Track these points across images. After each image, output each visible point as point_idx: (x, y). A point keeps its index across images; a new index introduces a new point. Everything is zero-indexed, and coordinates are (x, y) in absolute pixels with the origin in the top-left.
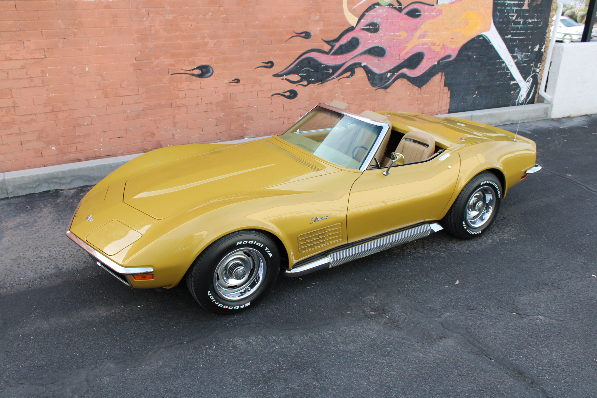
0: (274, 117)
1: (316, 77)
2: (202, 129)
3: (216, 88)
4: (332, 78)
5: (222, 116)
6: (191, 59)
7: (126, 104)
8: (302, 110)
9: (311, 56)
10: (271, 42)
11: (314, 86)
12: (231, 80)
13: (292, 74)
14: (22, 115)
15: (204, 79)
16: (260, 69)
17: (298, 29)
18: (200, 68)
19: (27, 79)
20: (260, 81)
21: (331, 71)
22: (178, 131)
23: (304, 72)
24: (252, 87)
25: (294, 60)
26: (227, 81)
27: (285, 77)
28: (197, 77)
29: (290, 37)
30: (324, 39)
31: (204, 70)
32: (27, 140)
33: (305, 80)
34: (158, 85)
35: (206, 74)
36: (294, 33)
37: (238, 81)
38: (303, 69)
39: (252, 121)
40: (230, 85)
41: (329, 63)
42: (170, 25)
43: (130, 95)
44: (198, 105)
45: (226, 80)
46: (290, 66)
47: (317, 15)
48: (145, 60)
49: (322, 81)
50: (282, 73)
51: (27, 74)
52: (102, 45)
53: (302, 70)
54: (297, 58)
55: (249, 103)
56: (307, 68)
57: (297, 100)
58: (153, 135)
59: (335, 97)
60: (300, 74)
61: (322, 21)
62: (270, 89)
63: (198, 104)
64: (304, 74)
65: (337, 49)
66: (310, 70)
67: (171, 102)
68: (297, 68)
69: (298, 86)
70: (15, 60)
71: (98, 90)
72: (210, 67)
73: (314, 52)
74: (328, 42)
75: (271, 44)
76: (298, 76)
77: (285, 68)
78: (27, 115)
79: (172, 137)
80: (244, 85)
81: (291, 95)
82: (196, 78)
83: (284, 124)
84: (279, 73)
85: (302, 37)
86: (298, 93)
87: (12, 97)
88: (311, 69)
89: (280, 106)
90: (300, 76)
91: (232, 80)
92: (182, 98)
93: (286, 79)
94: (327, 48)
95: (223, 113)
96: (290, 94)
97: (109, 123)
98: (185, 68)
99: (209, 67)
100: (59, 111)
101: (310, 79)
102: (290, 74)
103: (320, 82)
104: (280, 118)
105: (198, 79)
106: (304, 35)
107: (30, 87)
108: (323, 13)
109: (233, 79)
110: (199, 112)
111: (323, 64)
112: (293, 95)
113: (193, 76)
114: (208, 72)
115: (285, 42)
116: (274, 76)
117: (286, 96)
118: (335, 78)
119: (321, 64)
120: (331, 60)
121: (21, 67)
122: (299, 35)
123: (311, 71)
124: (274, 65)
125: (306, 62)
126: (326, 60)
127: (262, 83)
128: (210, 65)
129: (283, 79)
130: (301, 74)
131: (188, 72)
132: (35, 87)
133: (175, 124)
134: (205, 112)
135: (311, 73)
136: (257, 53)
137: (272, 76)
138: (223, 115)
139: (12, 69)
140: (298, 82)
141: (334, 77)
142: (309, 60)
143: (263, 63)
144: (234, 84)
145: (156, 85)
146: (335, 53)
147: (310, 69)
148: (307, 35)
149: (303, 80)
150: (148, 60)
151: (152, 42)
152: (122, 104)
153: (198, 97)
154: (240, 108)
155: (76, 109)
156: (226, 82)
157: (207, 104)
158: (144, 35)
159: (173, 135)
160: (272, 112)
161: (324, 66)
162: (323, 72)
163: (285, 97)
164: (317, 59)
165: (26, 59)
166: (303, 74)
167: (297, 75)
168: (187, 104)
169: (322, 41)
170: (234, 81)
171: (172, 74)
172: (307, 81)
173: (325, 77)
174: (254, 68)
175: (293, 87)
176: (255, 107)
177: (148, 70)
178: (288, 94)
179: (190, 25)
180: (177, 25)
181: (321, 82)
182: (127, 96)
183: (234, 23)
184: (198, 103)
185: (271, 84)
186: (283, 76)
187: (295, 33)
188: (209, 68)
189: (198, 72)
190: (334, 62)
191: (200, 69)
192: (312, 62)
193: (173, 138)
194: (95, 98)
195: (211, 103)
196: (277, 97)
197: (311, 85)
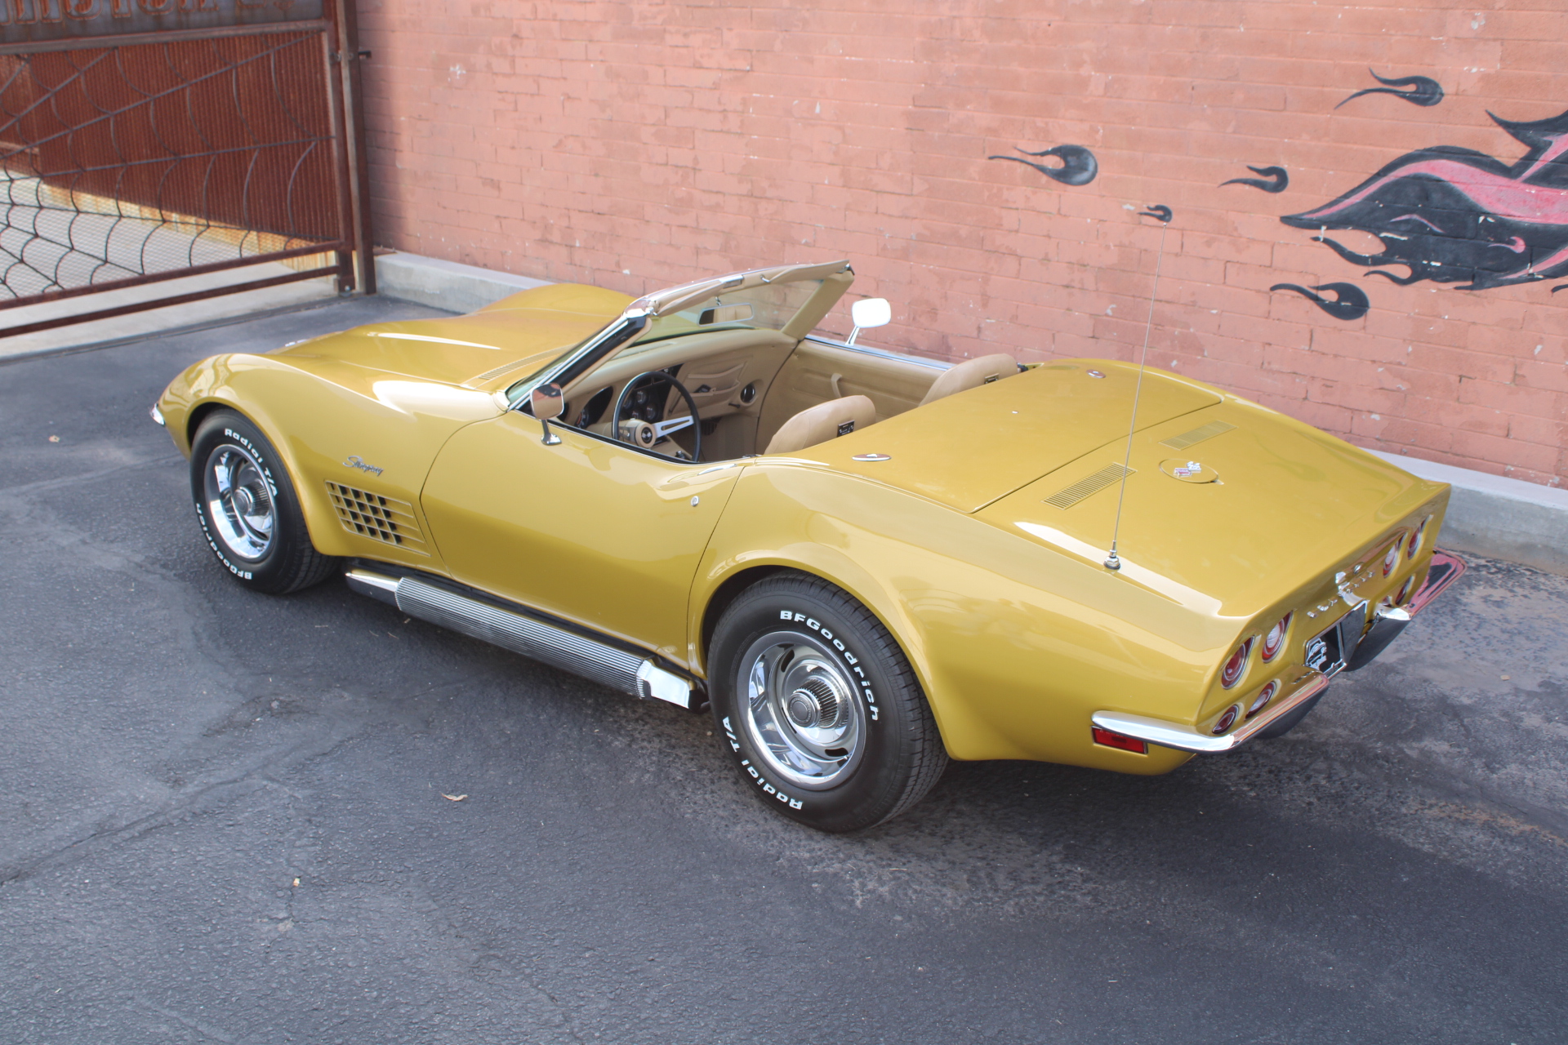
0: (1275, 367)
1: (1450, 257)
2: (1053, 335)
3: (1100, 221)
4: (1522, 274)
5: (1109, 312)
6: (1040, 122)
7: (883, 214)
8: (1380, 370)
9: (1437, 175)
10: (1285, 102)
11: (1439, 290)
12: (1145, 206)
13: (1353, 229)
14: (704, 191)
15: (1070, 188)
16: (1239, 187)
17: (1390, 65)
18: (1062, 152)
19: (720, 112)
20: (1236, 229)
21: (1520, 247)
22: (993, 321)
23: (1403, 228)
24: (1209, 243)
25: (1366, 177)
26: (1132, 208)
27: (1323, 232)
28: (1053, 178)
29: (1355, 91)
30: (1497, 114)
31: (1073, 161)
32: (705, 248)
33: (1405, 260)
34: (958, 180)
35: (1076, 173)
36: (1373, 79)
37: (1165, 216)
38: (1398, 219)
39: (1199, 357)
40: (1140, 223)
41: (1512, 213)
42: (1000, 18)
43: (893, 193)
44: (1049, 260)
45: (1131, 204)
46: (1346, 196)
47: (1475, 18)
48: (932, 107)
49: (1477, 280)
50: (1314, 216)
51: (719, 103)
52: (851, 56)
53: (1393, 220)
54: (1375, 171)
55: (1193, 294)
56: (1415, 217)
57: (1364, 328)
58: (933, 312)
59: (1534, 358)
60: (1383, 235)
61: (1495, 40)
62: (1268, 264)
63: (1046, 259)
64: (1402, 235)
65: (1552, 161)
66: (1426, 226)
67: (982, 234)
68: (1374, 210)
69: (1372, 276)
70: (707, 68)
71: (833, 164)
72: (1089, 154)
73: (1448, 158)
74: (1515, 129)
75: (1285, 109)
76: (1377, 241)
77: (1327, 200)
78: (711, 192)
79: (975, 334)
80: (1183, 230)
81: (1343, 304)
82: (1051, 180)
83: (1306, 402)
84: (1303, 214)
85: (1403, 95)
86: (1371, 303)
87: (694, 148)
88: (1429, 221)
89: (1297, 332)
90: (1383, 240)
91: (1149, 208)
92: (1010, 231)
93: (1326, 241)
94: (1509, 150)
95: (1114, 306)
96: (1340, 300)
97: (847, 253)
98: (1022, 145)
99: (1085, 155)
100: (761, 198)
101: (1425, 262)
102: (1345, 228)
103: (1465, 279)
104: (1294, 373)
105: (1054, 183)
106: (1411, 88)
107: (721, 131)
108: (1501, 9)
109: (1153, 205)
110: (1048, 283)
111: (1487, 214)
112: (1349, 304)
113: (1041, 173)
114: (1083, 168)
115: (1336, 108)
116: (1287, 220)
117: (1323, 301)
118: (1539, 279)
119: (1475, 211)
120: (1525, 202)
121: (714, 84)
122: (1390, 86)
123: (1431, 229)
124: (1290, 184)
125: (1412, 192)
126: (1499, 200)
127: (1240, 237)
128: (1089, 149)
129: (1316, 239)
130: (1390, 235)
131: (1030, 159)
132: (728, 132)
133: (985, 300)
134: (1067, 287)
135: (1432, 239)
136: (1234, 132)
137: (1278, 219)
138: (1112, 309)
139: (700, 88)
140: (1376, 260)
141: (1532, 274)
142: (1426, 187)
143: (1251, 169)
144: (1154, 221)
145: (951, 179)
146: (1546, 178)
147: (1425, 222)
148: (1424, 92)
149: (1393, 255)
150: (939, 107)
151: (953, 61)
152: (877, 213)
153: (1049, 237)
154: (1167, 302)
155: (791, 201)
156: (1128, 210)
157: (1073, 264)
158: (937, 39)
159: (979, 329)
160: (1270, 344)
161: (1490, 220)
162: (1483, 242)
163: (1318, 305)
164: (1459, 187)
165: (720, 69)
166: (1396, 237)
167: (1370, 236)
168: (1019, 252)
169: (1490, 121)
170: (1153, 212)
171: (992, 155)
172: (1412, 266)
173: (1490, 264)
174: (1220, 182)
175: (1354, 275)
176: (1214, 312)
177: (937, 134)
178: (1331, 296)
179: (1045, 24)
180: (1014, 20)
181: (1469, 283)
182: (888, 193)
183: (1168, 25)
184: (1047, 254)
185: (1273, 248)
186: (1318, 227)
187: (1376, 78)
188: (1087, 158)
189: (1054, 163)
190: (1539, 214)
191: (1060, 156)
192: (1436, 197)
193: (978, 337)
194: (826, 182)
195: (1084, 266)
196: (1288, 298)
197: (1428, 287)
